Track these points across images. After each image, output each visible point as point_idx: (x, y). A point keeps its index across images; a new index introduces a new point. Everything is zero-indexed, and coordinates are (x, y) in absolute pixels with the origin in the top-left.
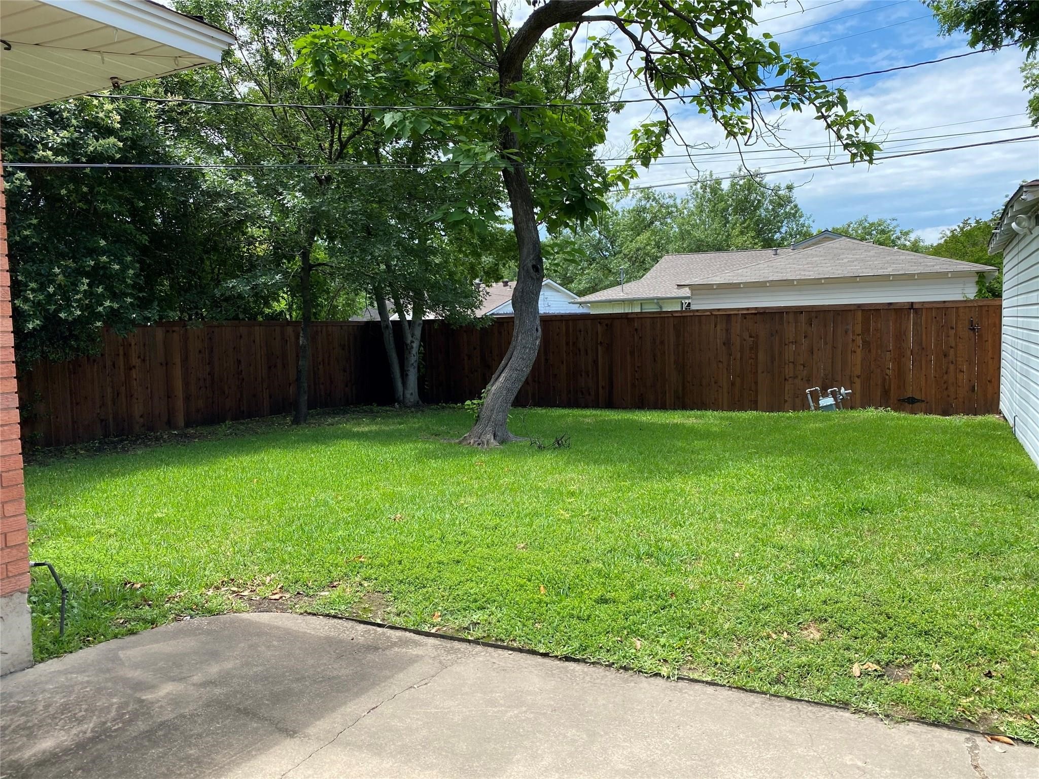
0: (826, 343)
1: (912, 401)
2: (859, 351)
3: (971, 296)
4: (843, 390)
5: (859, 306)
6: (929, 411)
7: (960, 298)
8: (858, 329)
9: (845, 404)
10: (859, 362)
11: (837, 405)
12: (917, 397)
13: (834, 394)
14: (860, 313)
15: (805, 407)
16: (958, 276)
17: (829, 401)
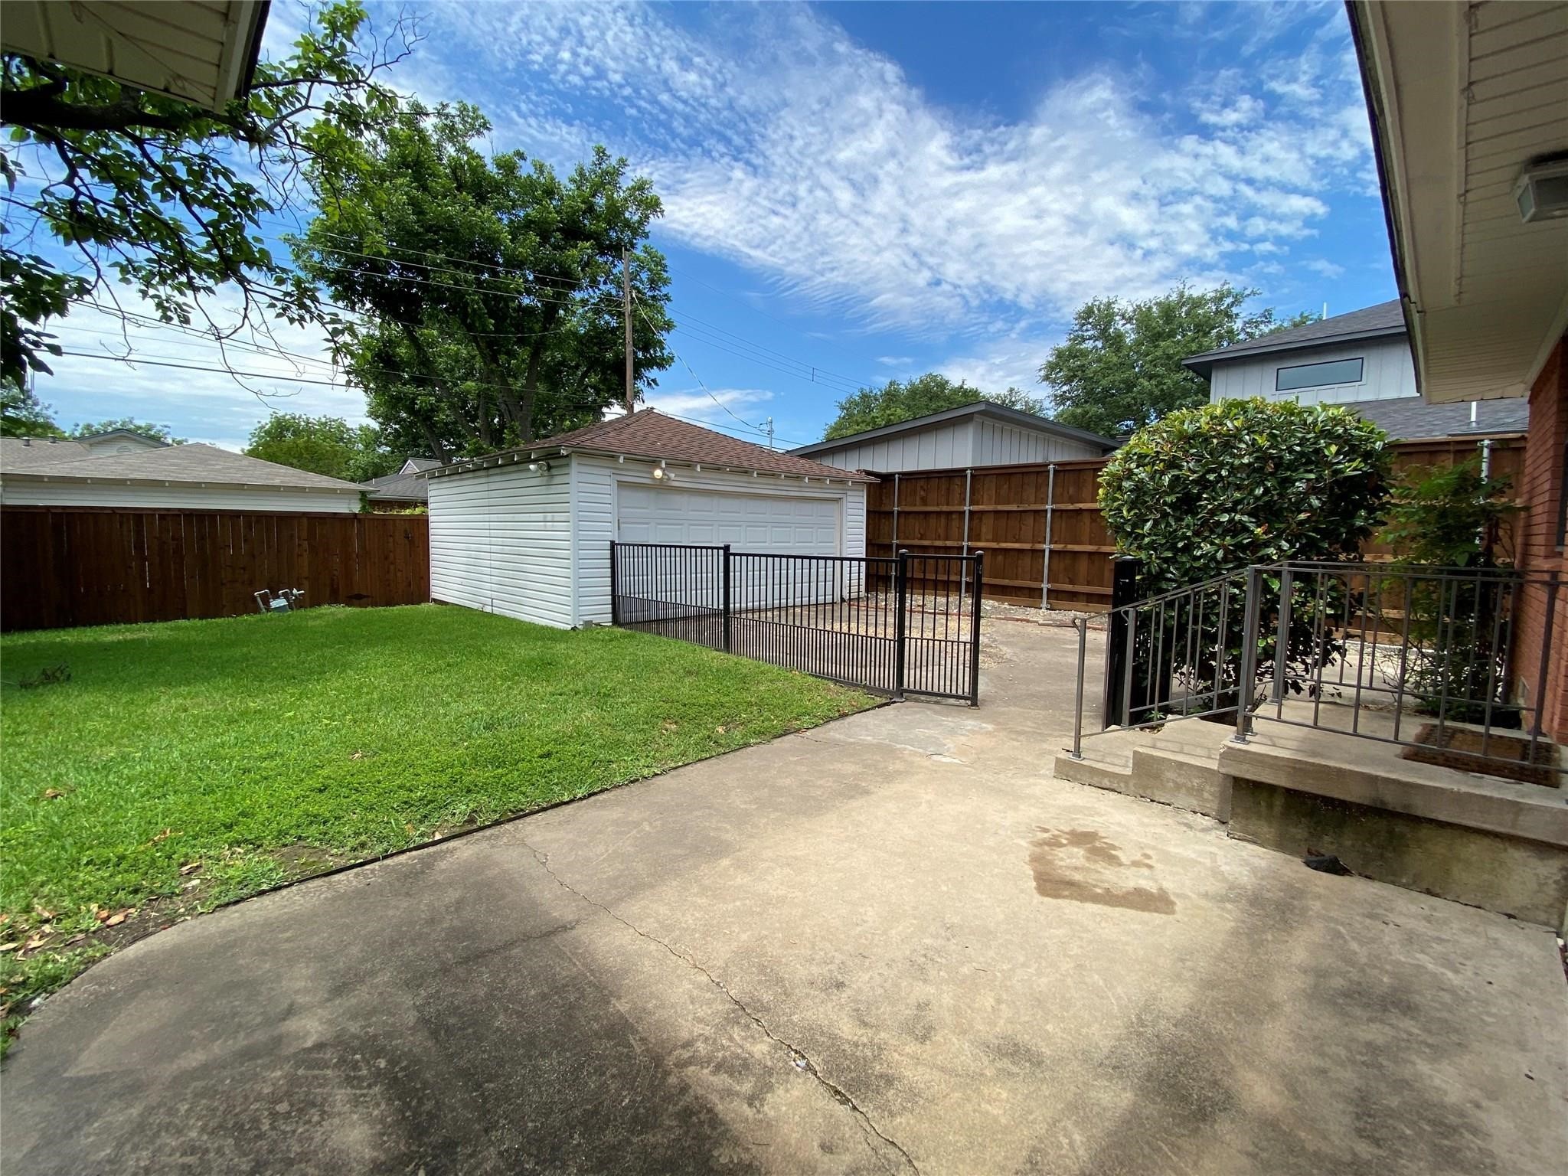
0: (269, 547)
1: (359, 597)
2: (306, 555)
3: (357, 511)
4: (295, 591)
5: (304, 513)
6: (375, 604)
7: (347, 511)
8: (304, 534)
9: (296, 604)
10: (306, 564)
11: (290, 606)
12: (364, 593)
13: (285, 596)
14: (305, 520)
15: (256, 610)
16: (345, 492)
17: (282, 602)
